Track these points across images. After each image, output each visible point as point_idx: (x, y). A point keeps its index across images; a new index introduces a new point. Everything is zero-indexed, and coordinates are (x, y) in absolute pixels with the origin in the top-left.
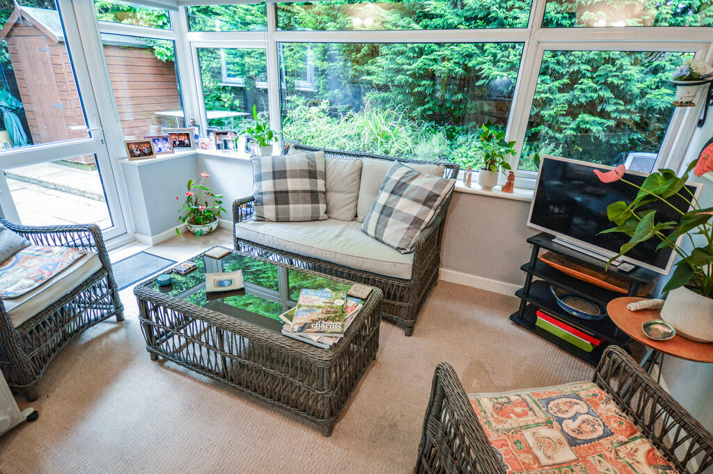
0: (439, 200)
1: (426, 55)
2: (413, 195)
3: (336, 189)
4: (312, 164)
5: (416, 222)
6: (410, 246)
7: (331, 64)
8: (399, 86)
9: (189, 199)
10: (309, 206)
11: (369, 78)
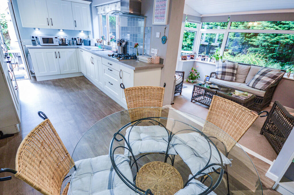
0: (278, 78)
1: (279, 36)
2: (269, 76)
3: (240, 73)
4: (234, 66)
5: (268, 83)
6: (265, 89)
7: (237, 38)
8: (264, 46)
9: (191, 72)
10: (231, 77)
11: (252, 43)
